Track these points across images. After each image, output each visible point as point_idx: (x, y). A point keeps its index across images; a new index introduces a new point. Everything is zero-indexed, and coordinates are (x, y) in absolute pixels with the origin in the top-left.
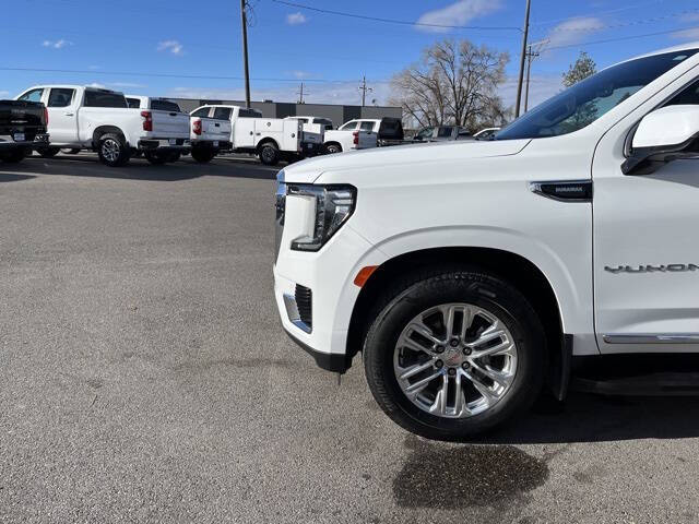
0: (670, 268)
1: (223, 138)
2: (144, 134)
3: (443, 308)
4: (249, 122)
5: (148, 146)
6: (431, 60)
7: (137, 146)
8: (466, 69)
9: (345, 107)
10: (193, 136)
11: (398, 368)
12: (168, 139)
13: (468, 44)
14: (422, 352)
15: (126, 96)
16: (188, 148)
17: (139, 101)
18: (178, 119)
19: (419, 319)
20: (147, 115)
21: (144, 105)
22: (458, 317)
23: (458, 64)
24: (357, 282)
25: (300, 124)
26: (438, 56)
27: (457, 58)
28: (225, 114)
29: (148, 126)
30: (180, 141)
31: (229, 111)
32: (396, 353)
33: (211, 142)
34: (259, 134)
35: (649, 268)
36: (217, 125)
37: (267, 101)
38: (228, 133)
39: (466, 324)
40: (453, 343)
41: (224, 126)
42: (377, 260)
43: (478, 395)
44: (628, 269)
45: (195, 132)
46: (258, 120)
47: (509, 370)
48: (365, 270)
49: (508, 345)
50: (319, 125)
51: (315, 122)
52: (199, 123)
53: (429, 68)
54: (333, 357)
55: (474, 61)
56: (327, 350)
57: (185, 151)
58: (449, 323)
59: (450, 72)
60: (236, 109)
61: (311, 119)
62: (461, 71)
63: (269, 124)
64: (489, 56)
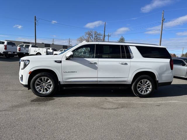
0: (72, 72)
1: (27, 52)
2: (5, 50)
3: (42, 77)
4: (34, 49)
5: (5, 53)
6: (87, 35)
7: (2, 53)
8: (96, 38)
9: (63, 46)
10: (18, 51)
11: (35, 86)
12: (11, 52)
13: (96, 32)
14: (39, 84)
15: (1, 41)
16: (16, 54)
17: (4, 42)
18: (14, 47)
19: (38, 79)
20: (6, 46)
21: (6, 43)
22: (44, 79)
23: (94, 37)
24: (29, 73)
25: (47, 49)
26: (89, 34)
27: (93, 35)
28: (28, 46)
29: (6, 49)
30: (14, 52)
31: (29, 46)
32: (35, 84)
33: (23, 53)
34: (36, 52)
35: (69, 72)
36: (25, 49)
37: (43, 43)
38: (28, 51)
39: (45, 80)
40: (44, 83)
41: (27, 49)
42: (32, 70)
43: (48, 90)
44: (66, 72)
45: (19, 50)
46: (36, 48)
47: (52, 86)
48: (30, 72)
49: (51, 83)
50: (52, 50)
51: (52, 49)
52: (20, 48)
53: (87, 37)
54: (26, 85)
55: (98, 36)
56: (25, 84)
57: (16, 55)
58: (43, 80)
59: (92, 38)
60: (31, 45)
61: (51, 48)
62: (94, 38)
63: (39, 49)
64: (101, 35)
